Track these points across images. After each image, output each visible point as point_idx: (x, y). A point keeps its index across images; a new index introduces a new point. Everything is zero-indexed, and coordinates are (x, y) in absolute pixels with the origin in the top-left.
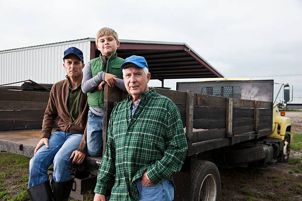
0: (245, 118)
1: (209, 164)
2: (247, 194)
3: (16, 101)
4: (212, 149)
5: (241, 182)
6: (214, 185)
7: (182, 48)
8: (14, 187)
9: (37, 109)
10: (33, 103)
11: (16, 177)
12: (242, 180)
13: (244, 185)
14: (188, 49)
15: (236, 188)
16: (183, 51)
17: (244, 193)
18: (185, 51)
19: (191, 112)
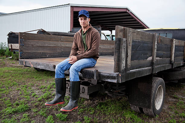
0: (180, 52)
1: (160, 79)
2: (176, 98)
3: (42, 41)
4: (163, 70)
5: (171, 92)
6: (162, 92)
7: (125, 11)
8: (38, 91)
9: (53, 46)
10: (51, 42)
11: (37, 86)
12: (171, 91)
13: (174, 93)
14: (129, 11)
15: (168, 95)
16: (126, 12)
17: (174, 98)
18: (127, 12)
19: (156, 47)
